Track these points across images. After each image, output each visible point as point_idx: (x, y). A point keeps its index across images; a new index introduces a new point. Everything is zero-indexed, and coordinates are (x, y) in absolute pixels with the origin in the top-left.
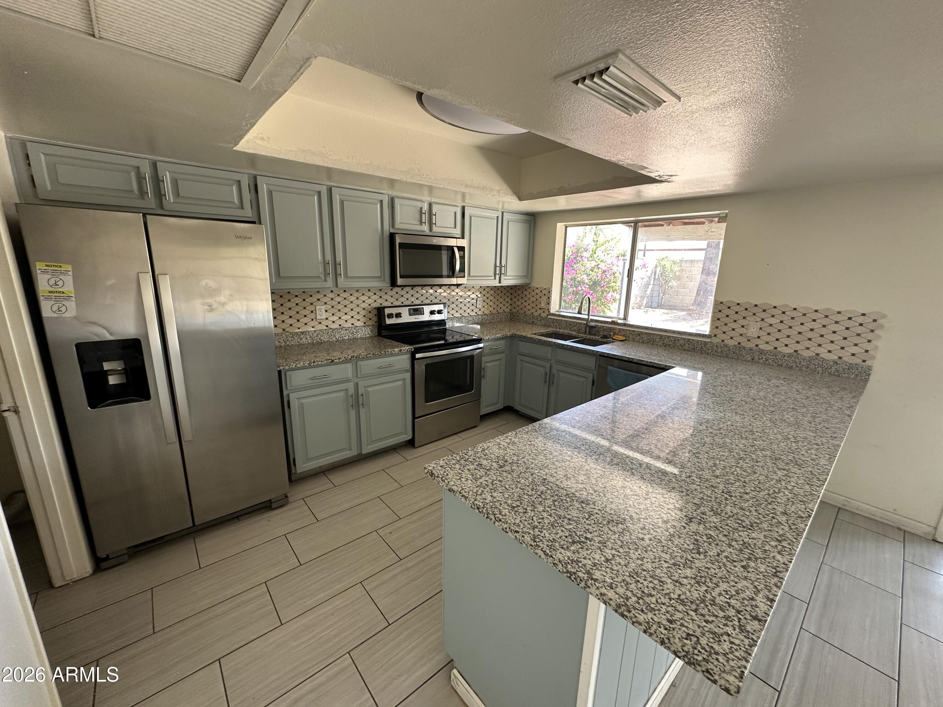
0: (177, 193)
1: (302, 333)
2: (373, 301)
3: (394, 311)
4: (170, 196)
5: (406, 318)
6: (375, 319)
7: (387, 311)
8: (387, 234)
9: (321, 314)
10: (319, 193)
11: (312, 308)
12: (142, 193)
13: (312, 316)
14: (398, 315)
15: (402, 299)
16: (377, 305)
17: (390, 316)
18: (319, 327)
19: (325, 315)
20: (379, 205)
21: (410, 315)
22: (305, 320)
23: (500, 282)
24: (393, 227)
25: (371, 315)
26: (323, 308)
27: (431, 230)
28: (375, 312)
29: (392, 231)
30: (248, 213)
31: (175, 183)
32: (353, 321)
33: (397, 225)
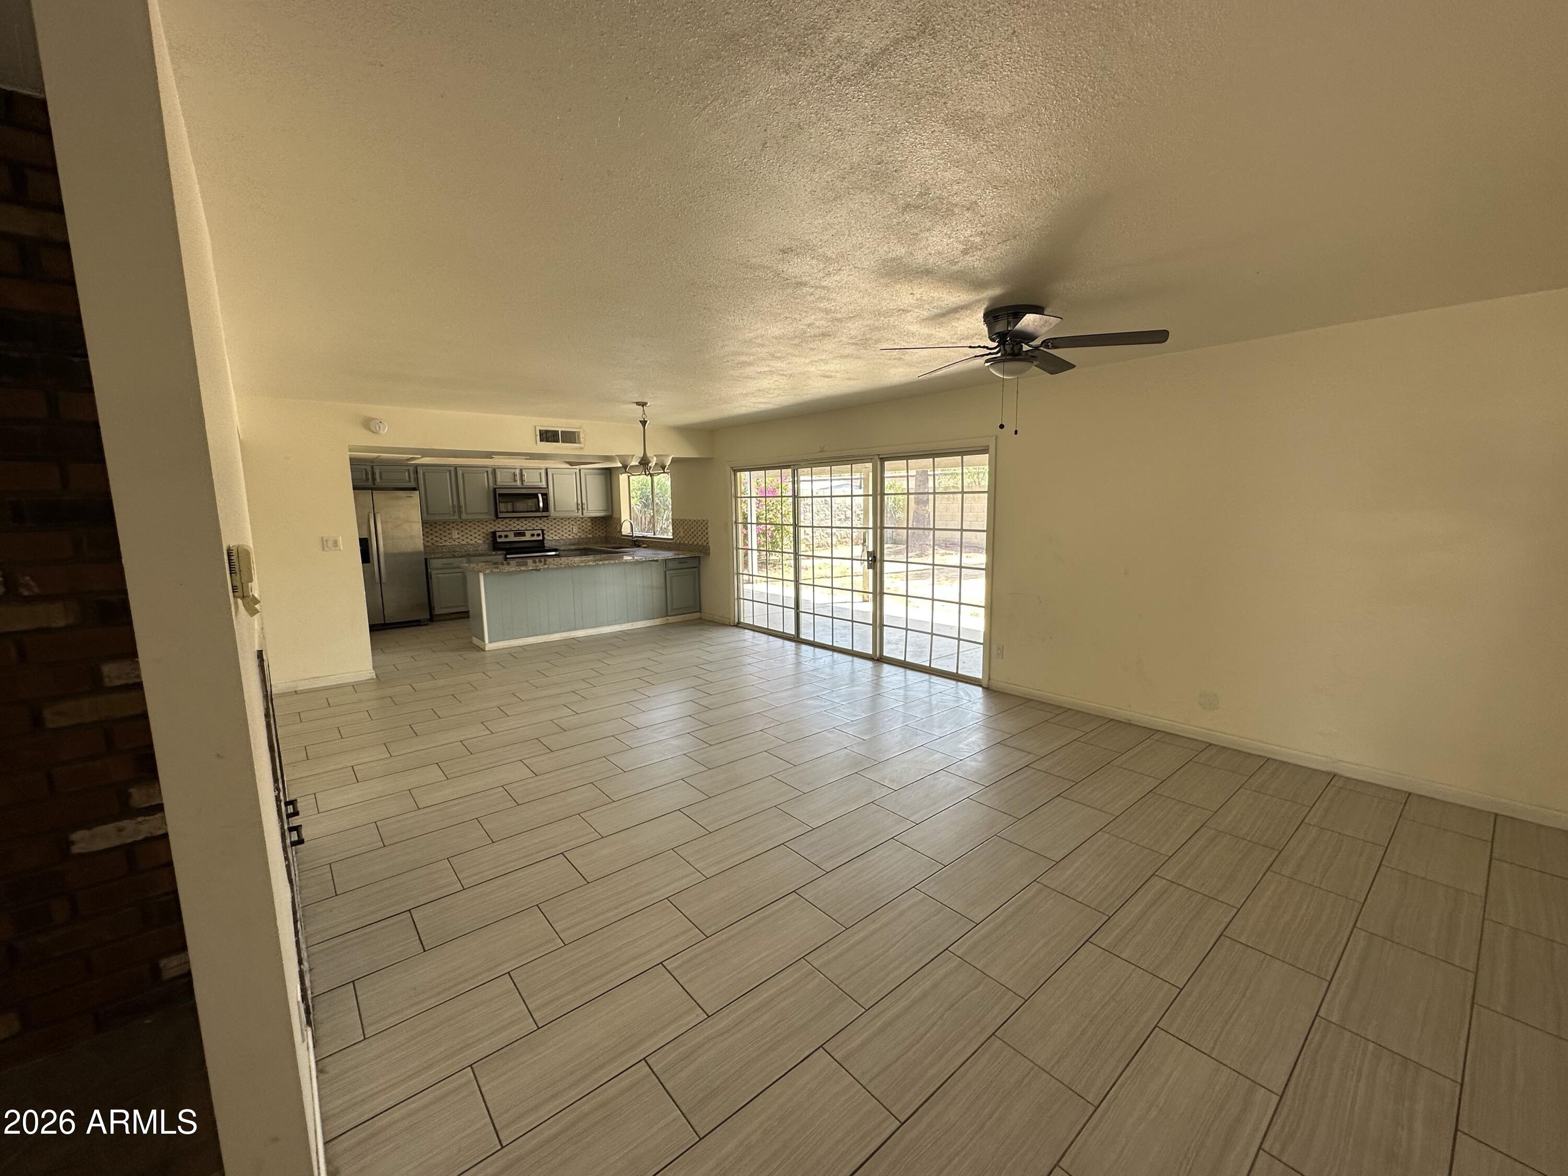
0: (381, 477)
1: (443, 546)
2: (491, 528)
3: (503, 534)
4: (378, 480)
5: (512, 538)
6: (491, 539)
7: (498, 534)
8: (491, 489)
9: (455, 535)
10: (450, 471)
11: (449, 532)
12: (367, 479)
13: (450, 536)
14: (506, 536)
15: (510, 527)
16: (492, 530)
17: (500, 537)
18: (454, 543)
19: (457, 536)
20: (486, 474)
21: (515, 536)
22: (445, 538)
23: (583, 514)
24: (496, 484)
25: (488, 537)
26: (456, 532)
27: (522, 484)
28: (491, 535)
29: (495, 487)
30: (413, 484)
31: (380, 473)
32: (476, 540)
33: (498, 484)
